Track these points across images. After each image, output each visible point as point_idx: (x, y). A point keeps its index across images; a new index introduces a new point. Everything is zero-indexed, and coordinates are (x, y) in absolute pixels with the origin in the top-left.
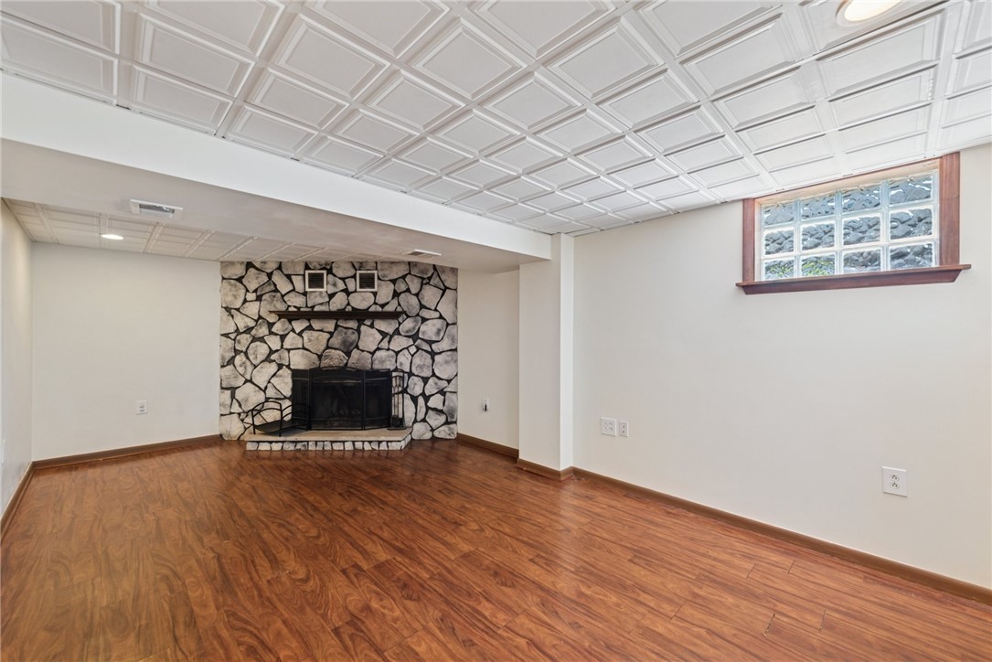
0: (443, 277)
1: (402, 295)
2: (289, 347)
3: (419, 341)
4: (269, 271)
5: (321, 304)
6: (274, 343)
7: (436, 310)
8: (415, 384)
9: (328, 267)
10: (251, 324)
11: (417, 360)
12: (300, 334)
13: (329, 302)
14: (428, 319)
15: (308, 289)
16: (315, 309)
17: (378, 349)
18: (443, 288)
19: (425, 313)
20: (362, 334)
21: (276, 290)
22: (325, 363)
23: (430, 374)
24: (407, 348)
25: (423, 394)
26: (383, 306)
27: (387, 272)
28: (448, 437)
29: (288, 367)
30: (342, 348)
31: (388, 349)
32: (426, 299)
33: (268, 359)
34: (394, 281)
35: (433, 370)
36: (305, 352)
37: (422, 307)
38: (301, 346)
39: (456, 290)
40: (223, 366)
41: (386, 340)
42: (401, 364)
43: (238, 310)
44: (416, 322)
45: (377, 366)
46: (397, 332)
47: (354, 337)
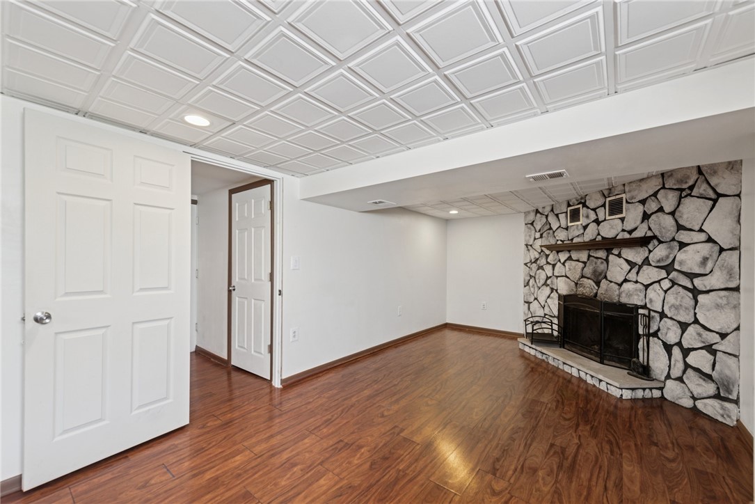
0: (713, 182)
1: (653, 217)
2: (557, 275)
3: (674, 275)
4: (546, 214)
5: (578, 236)
6: (548, 269)
7: (701, 230)
8: (668, 329)
9: (583, 201)
10: (537, 256)
11: (671, 298)
12: (564, 264)
13: (583, 234)
14: (688, 244)
15: (570, 224)
16: (574, 242)
17: (626, 281)
18: (713, 196)
19: (684, 237)
20: (610, 264)
21: (551, 229)
22: (581, 291)
23: (690, 319)
24: (659, 282)
25: (679, 344)
26: (630, 232)
27: (636, 192)
28: (720, 419)
29: (556, 290)
30: (592, 277)
31: (637, 282)
32: (685, 216)
33: (545, 284)
34: (643, 202)
35: (695, 314)
36: (567, 279)
37: (680, 227)
38: (564, 274)
39: (739, 195)
40: (525, 286)
41: (635, 270)
42: (651, 301)
43: (531, 246)
44: (671, 248)
45: (624, 300)
46: (646, 262)
47: (602, 267)
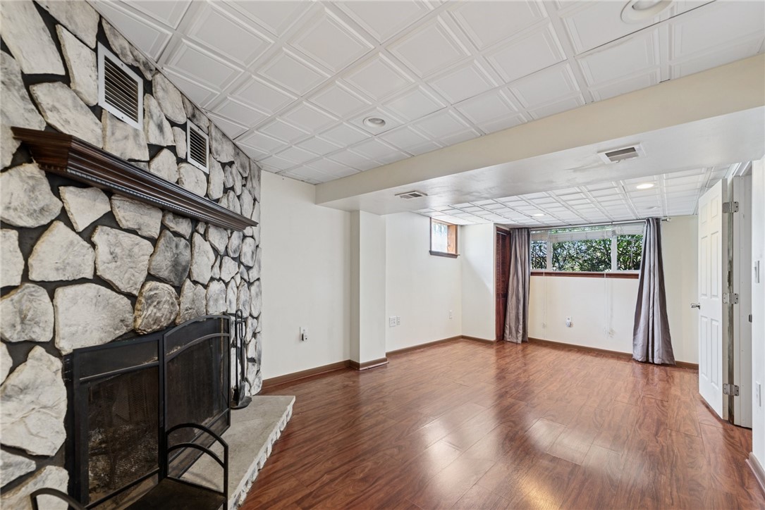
11: (242, 294)
12: (87, 235)
13: (148, 162)
14: (246, 237)
17: (211, 279)
20: (196, 250)
22: (149, 317)
23: (249, 313)
24: (234, 277)
27: (219, 147)
30: (170, 277)
31: (220, 280)
32: (244, 207)
34: (223, 166)
35: (250, 307)
38: (90, 276)
41: (218, 262)
42: (231, 302)
44: (240, 238)
45: (212, 310)
46: (227, 251)
